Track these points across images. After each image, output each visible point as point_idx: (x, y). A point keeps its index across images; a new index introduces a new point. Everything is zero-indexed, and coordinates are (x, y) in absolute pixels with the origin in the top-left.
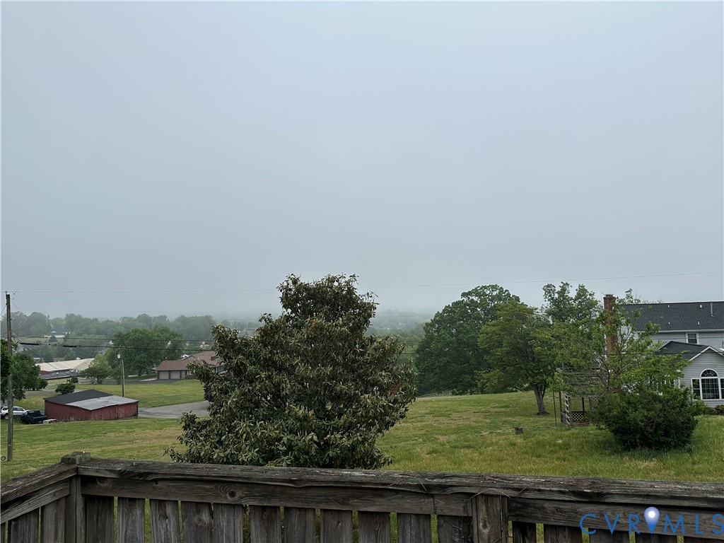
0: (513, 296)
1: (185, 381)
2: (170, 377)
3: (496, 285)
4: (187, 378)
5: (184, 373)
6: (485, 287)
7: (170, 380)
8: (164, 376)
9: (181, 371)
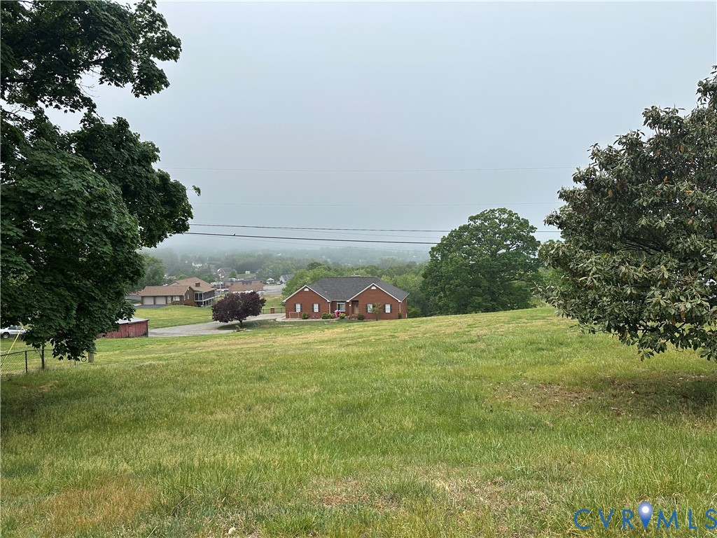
0: (522, 219)
1: (172, 306)
2: (155, 303)
3: (504, 209)
4: (174, 303)
5: (169, 299)
6: (493, 211)
7: (155, 306)
8: (149, 302)
9: (166, 297)
